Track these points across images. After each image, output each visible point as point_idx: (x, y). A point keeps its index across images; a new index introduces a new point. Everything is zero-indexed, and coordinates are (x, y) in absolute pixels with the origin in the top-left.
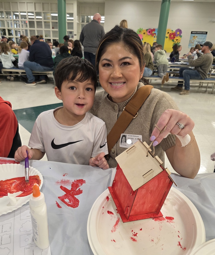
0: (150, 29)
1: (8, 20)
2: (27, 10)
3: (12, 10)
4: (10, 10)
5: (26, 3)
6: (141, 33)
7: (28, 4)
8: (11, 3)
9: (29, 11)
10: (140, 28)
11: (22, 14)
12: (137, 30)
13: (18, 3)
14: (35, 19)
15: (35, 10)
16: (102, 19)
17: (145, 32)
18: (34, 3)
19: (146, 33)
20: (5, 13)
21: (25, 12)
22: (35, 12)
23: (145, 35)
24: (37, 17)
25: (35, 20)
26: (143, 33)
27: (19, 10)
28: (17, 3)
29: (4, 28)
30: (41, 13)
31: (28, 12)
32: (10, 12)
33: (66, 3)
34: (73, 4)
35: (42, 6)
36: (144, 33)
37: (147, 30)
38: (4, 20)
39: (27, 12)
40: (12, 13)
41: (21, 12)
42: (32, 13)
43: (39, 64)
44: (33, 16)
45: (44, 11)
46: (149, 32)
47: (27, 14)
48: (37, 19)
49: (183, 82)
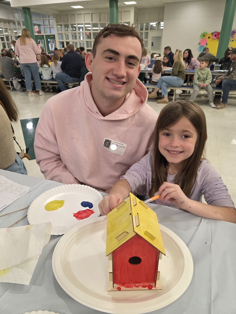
0: (216, 32)
1: (68, 33)
2: (84, 21)
3: (70, 23)
4: (68, 22)
5: (83, 14)
6: (205, 37)
7: (85, 15)
8: (69, 15)
9: (86, 22)
10: (204, 32)
11: (79, 26)
12: (201, 34)
13: (76, 15)
14: (91, 30)
15: (92, 21)
16: (161, 25)
17: (210, 35)
18: (90, 14)
19: (211, 37)
20: (63, 27)
21: (82, 24)
22: (92, 23)
23: (210, 39)
24: (94, 28)
25: (92, 32)
26: (207, 37)
27: (77, 23)
28: (74, 15)
29: (63, 41)
30: (97, 24)
31: (85, 24)
32: (68, 25)
33: (119, 11)
34: (130, 11)
35: (98, 17)
36: (209, 38)
37: (212, 34)
38: (63, 33)
39: (83, 24)
40: (70, 26)
41: (78, 24)
42: (89, 24)
43: (68, 76)
44: (90, 27)
45: (100, 22)
46: (215, 36)
47: (84, 26)
48: (94, 30)
49: (221, 93)
